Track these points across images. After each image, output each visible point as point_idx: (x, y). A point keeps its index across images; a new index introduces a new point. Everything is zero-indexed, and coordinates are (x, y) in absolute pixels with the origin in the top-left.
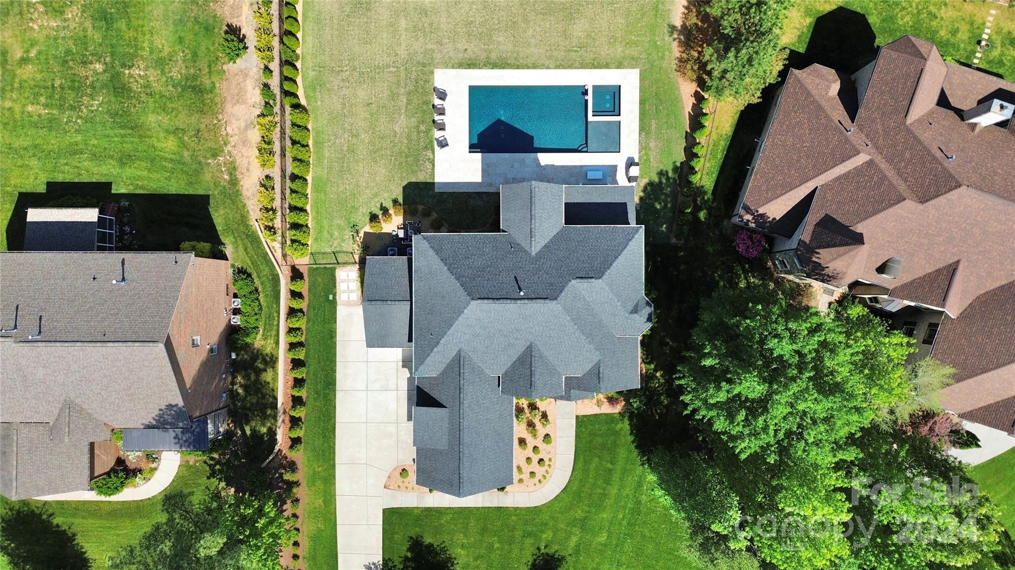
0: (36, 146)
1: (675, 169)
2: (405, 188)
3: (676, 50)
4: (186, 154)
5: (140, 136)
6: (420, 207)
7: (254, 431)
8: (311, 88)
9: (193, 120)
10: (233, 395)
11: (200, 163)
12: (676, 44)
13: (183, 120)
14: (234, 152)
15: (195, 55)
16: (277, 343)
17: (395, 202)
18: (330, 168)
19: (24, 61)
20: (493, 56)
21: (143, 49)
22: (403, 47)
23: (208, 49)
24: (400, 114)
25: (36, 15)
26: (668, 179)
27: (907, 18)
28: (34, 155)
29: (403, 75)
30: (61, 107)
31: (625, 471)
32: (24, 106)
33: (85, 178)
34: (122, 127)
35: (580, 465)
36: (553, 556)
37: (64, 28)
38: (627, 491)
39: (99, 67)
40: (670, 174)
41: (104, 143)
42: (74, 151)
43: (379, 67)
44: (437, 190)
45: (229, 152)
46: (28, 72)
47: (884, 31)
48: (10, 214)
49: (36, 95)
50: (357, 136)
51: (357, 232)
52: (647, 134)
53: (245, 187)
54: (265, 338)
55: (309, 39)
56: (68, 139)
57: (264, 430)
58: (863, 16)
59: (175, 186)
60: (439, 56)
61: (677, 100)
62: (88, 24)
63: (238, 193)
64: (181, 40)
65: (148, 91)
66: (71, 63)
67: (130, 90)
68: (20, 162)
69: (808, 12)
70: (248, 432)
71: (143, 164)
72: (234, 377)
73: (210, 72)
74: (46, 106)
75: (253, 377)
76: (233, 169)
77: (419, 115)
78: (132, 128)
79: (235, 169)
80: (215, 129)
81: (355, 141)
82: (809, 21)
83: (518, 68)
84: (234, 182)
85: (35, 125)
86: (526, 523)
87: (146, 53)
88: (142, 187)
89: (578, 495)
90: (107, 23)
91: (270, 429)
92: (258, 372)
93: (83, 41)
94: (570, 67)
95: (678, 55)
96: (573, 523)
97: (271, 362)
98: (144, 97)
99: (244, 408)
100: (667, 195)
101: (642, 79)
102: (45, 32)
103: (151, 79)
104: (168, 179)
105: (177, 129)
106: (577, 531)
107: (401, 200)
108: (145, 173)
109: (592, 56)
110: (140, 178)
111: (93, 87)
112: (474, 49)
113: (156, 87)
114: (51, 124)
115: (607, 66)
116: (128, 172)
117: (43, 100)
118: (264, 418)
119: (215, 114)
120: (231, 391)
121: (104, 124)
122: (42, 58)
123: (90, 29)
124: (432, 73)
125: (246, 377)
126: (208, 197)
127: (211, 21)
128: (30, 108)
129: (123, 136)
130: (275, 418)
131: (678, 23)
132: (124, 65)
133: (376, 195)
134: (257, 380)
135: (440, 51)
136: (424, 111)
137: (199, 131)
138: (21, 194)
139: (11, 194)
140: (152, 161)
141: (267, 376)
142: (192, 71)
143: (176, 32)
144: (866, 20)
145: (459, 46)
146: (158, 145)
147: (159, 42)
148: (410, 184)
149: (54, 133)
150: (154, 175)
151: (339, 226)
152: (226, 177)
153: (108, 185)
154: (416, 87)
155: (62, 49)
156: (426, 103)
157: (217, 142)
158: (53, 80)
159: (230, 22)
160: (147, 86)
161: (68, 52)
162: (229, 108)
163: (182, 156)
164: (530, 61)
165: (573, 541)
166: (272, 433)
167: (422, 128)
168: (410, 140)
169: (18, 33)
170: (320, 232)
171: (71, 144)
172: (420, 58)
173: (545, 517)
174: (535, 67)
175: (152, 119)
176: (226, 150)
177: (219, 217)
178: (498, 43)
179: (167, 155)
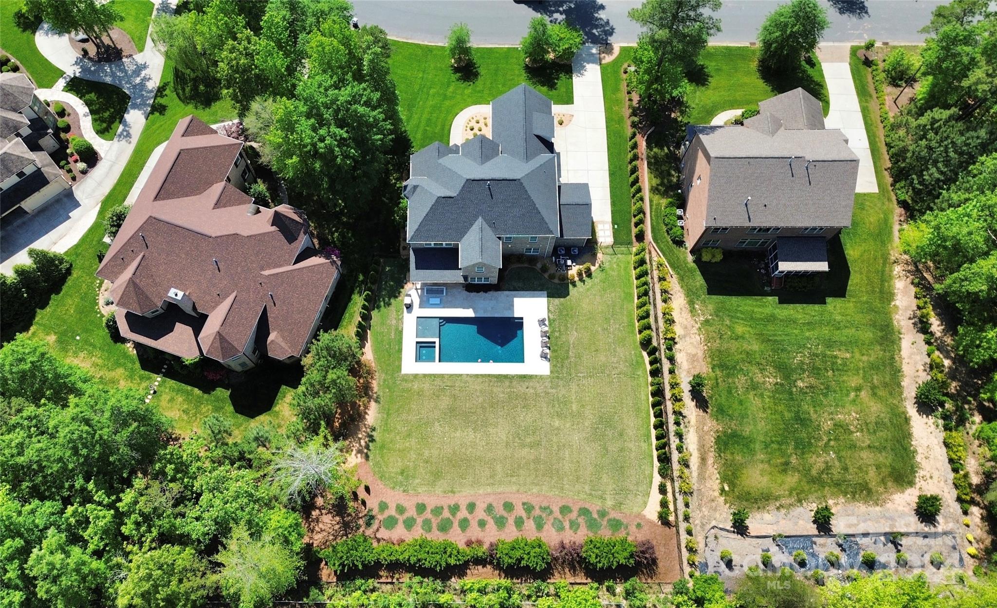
0: (838, 329)
1: (379, 307)
2: (568, 294)
3: (375, 384)
4: (728, 322)
5: (762, 335)
6: (556, 281)
7: (662, 149)
8: (640, 363)
9: (725, 346)
10: (678, 170)
11: (717, 316)
12: (375, 390)
13: (734, 345)
14: (693, 322)
15: (729, 392)
16: (651, 201)
17: (574, 285)
18: (621, 308)
19: (858, 389)
20: (507, 383)
21: (769, 397)
22: (573, 391)
23: (720, 396)
24: (574, 343)
25: (855, 423)
26: (384, 300)
27: (204, 410)
28: (839, 323)
29: (573, 371)
30: (825, 356)
31: (418, 126)
32: (853, 357)
33: (799, 307)
34: (775, 341)
35: (447, 128)
36: (465, 81)
37: (832, 413)
38: (416, 116)
39: (800, 384)
40: (382, 303)
41: (788, 330)
42: (810, 325)
43: (590, 377)
44: (545, 292)
45: (696, 322)
46: (854, 381)
47: (223, 401)
48: (850, 283)
49: (845, 364)
50: (604, 329)
51: (600, 267)
52: (397, 329)
53: (682, 299)
54: (659, 204)
55: (643, 397)
56: (816, 333)
57: (655, 150)
58: (237, 411)
59: (733, 301)
60: (547, 384)
61: (375, 351)
62: (814, 416)
63: (687, 295)
64: (741, 403)
65: (761, 367)
66: (822, 387)
67: (775, 367)
68: (849, 318)
69: (277, 414)
70: (665, 148)
71: (758, 316)
72: (678, 180)
73: (717, 379)
74: (836, 357)
75: (666, 181)
76: (693, 311)
77: (559, 343)
78: (769, 340)
79: (691, 311)
80: (708, 340)
81: (605, 326)
82: (276, 408)
83: (489, 375)
84: (691, 303)
85: (841, 343)
86: (481, 97)
87: (767, 393)
88: (757, 300)
89: (448, 112)
90: (799, 416)
91: (651, 150)
92: (662, 184)
93: (816, 404)
94: (452, 375)
95: (374, 382)
96: (452, 98)
97: (654, 190)
98: (764, 362)
99: (670, 163)
100: (385, 289)
101: (399, 367)
102: (846, 410)
103: (760, 375)
104: (738, 306)
105: (737, 339)
106: (448, 94)
107: (571, 286)
108: (756, 310)
109: (435, 383)
110: (760, 306)
111: (804, 371)
112: (521, 388)
113: (755, 369)
114: (830, 344)
115: (425, 376)
116: (768, 310)
117: (839, 361)
118: (655, 157)
119: (710, 349)
120: (679, 172)
121: (790, 343)
122: (845, 392)
123: (812, 412)
124: (551, 372)
125: (670, 181)
126: (709, 294)
127: (720, 417)
128: (848, 355)
129: (775, 335)
130: (648, 157)
131: (373, 404)
132: (782, 385)
133: (588, 290)
134: (662, 179)
135: (546, 387)
136: (556, 345)
137: (720, 338)
138: (844, 297)
139: (850, 296)
140: (752, 318)
141: (656, 182)
142: (730, 380)
143: (746, 409)
144: (235, 408)
145: (532, 391)
146: (748, 329)
147: (757, 402)
148: (565, 297)
149: (827, 338)
150: (749, 308)
151: (613, 270)
152: (697, 306)
153: (781, 302)
154: (563, 362)
155: (831, 398)
156: (554, 351)
157: (707, 330)
158: (834, 376)
159: (705, 414)
160: (762, 370)
161: (826, 395)
162: (700, 354)
163: (731, 321)
164: (480, 380)
165: (451, 89)
166: (649, 146)
167: (557, 334)
168: (566, 326)
169: (867, 410)
170: (626, 269)
171: (813, 329)
172: (561, 383)
173: (469, 100)
174: (477, 376)
175: (756, 347)
176: (699, 325)
177: (699, 280)
178: (503, 393)
179: (742, 322)
